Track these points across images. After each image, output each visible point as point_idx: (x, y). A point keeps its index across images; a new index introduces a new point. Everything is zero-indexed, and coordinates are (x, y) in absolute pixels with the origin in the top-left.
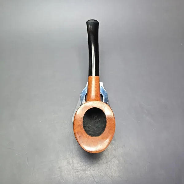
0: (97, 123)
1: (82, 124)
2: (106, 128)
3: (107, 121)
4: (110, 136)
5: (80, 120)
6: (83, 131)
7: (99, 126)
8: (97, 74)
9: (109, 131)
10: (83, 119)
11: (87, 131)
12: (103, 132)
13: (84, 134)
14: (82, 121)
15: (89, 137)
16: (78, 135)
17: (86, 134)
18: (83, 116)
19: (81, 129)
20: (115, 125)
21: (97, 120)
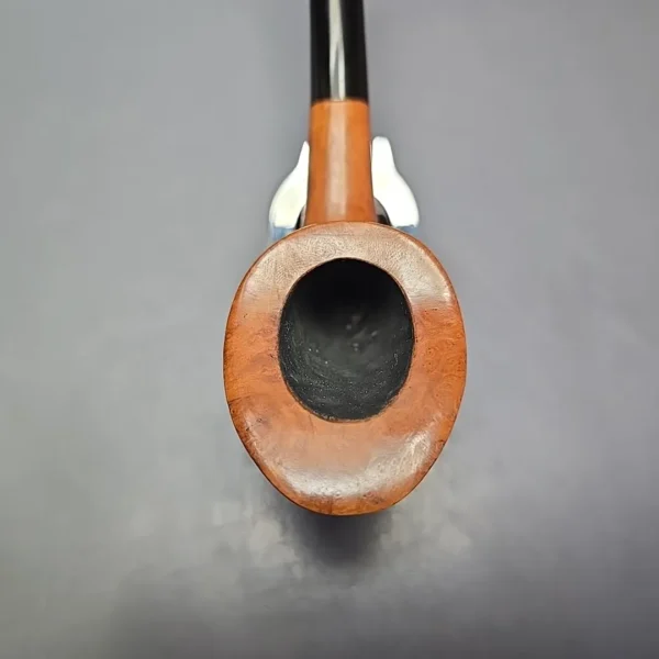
0: (362, 348)
1: (275, 354)
2: (412, 372)
3: (418, 330)
4: (440, 415)
5: (265, 332)
6: (282, 388)
7: (373, 366)
8: (358, 87)
9: (430, 391)
10: (278, 322)
11: (302, 392)
12: (396, 393)
13: (284, 409)
14: (275, 333)
15: (316, 420)
16: (254, 412)
17: (297, 406)
18: (281, 306)
19: (268, 379)
20: (465, 351)
21: (360, 336)
